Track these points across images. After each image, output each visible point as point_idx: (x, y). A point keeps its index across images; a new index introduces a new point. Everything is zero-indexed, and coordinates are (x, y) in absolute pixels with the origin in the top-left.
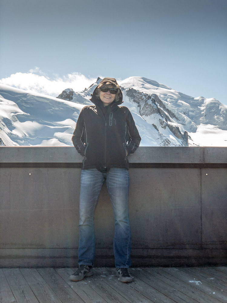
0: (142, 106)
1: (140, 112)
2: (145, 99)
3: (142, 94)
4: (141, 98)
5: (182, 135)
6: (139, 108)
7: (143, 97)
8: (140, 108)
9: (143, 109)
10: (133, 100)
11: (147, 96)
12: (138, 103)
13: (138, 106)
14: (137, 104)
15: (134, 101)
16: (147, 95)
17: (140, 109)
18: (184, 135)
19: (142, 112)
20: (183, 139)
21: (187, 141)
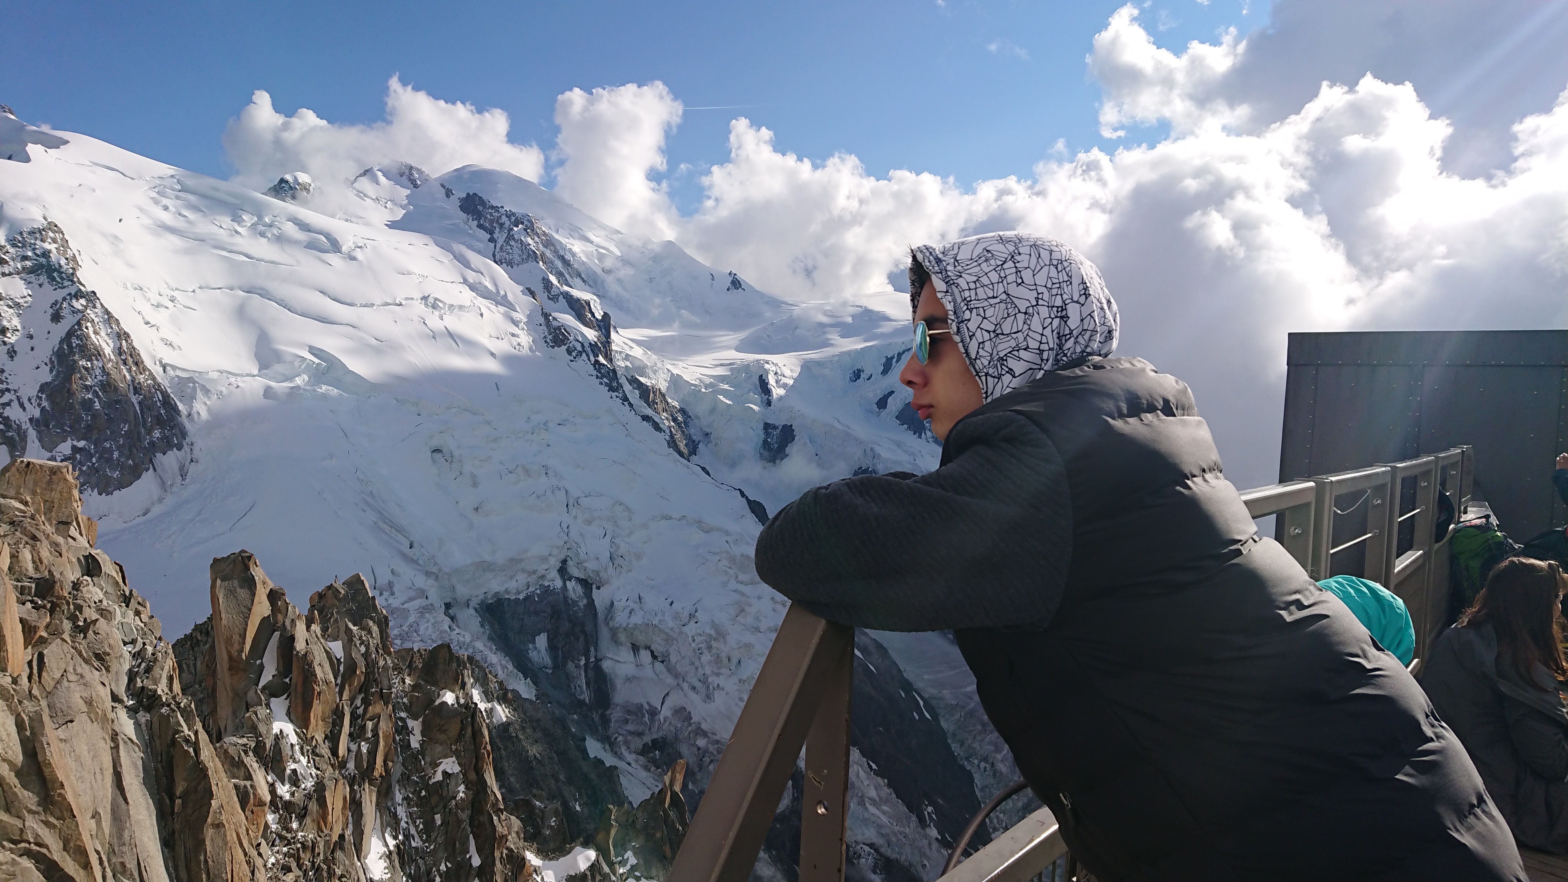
0: (501, 241)
1: (494, 255)
2: (507, 223)
3: (500, 210)
4: (498, 222)
5: (597, 319)
6: (492, 245)
7: (504, 219)
8: (495, 246)
9: (501, 248)
10: (476, 222)
11: (513, 219)
12: (491, 233)
13: (489, 241)
14: (489, 236)
15: (480, 226)
16: (514, 214)
17: (495, 248)
18: (601, 321)
19: (498, 257)
20: (600, 329)
21: (608, 336)
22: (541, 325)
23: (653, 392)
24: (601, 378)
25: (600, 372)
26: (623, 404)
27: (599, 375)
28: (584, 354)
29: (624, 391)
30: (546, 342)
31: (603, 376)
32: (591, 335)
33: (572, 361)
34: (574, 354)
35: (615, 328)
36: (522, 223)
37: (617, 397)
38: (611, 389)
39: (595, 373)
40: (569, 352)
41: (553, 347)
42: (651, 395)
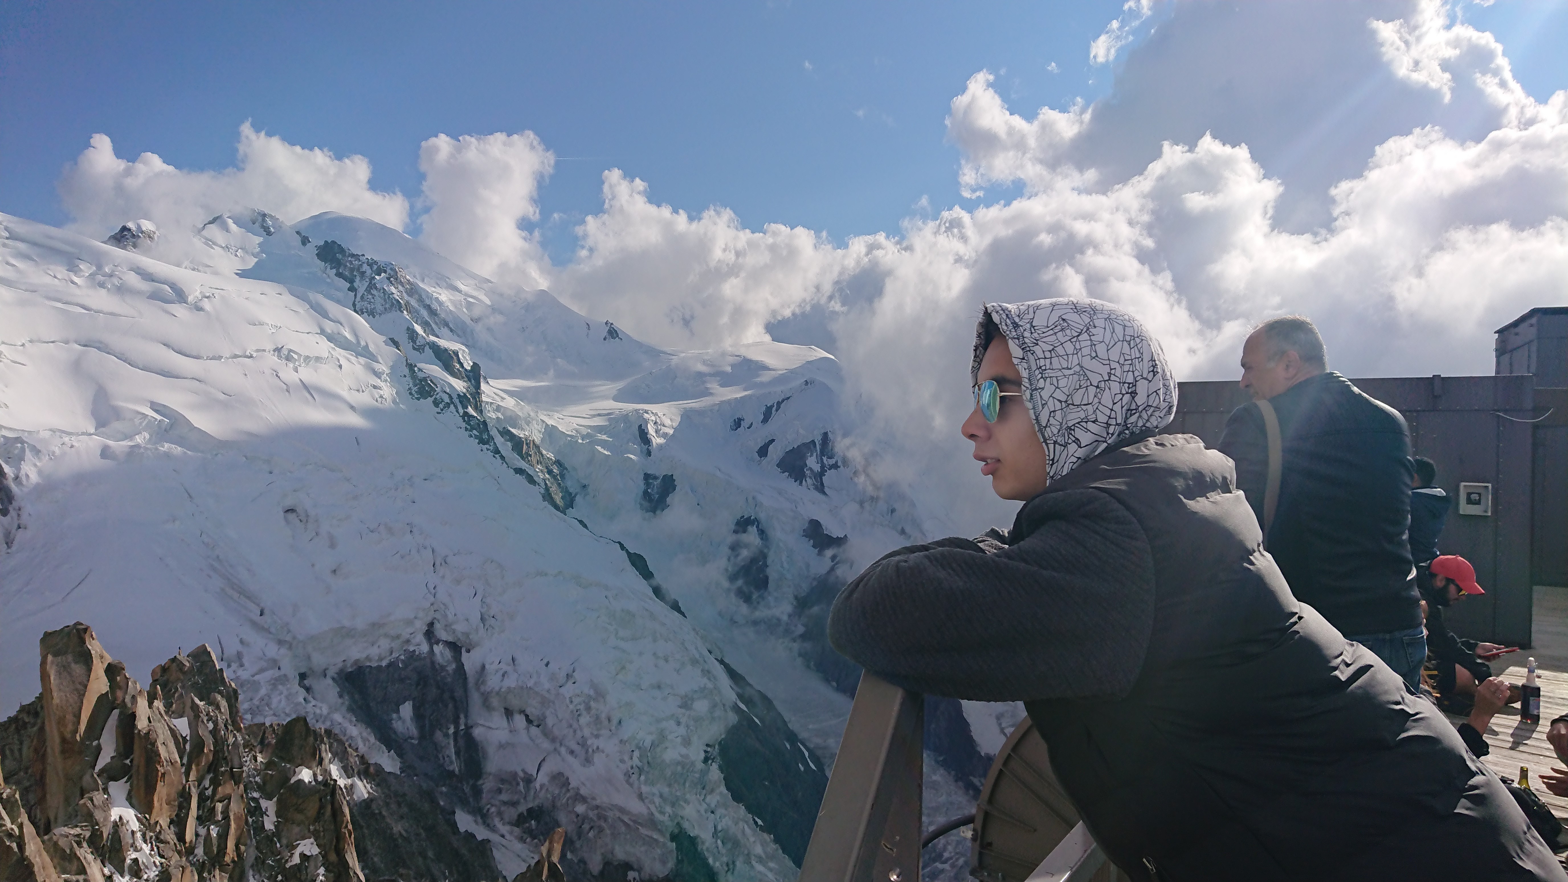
0: (361, 290)
1: (354, 305)
2: (369, 272)
3: (361, 258)
4: (358, 270)
5: (466, 370)
6: (353, 294)
7: (365, 267)
8: (355, 295)
9: (362, 297)
10: (334, 271)
11: (375, 267)
12: (351, 281)
13: (349, 290)
14: (348, 285)
15: (339, 275)
16: (376, 263)
17: (355, 298)
18: (471, 371)
19: (358, 307)
20: (470, 380)
21: (478, 387)
22: (405, 376)
23: (527, 444)
24: (470, 431)
25: (470, 425)
26: (494, 456)
27: (469, 427)
28: (452, 406)
29: (495, 443)
30: (411, 394)
31: (472, 429)
32: (460, 385)
33: (438, 413)
34: (441, 406)
35: (485, 378)
36: (385, 272)
37: (488, 450)
38: (482, 442)
39: (464, 425)
40: (436, 403)
41: (418, 399)
42: (525, 447)
